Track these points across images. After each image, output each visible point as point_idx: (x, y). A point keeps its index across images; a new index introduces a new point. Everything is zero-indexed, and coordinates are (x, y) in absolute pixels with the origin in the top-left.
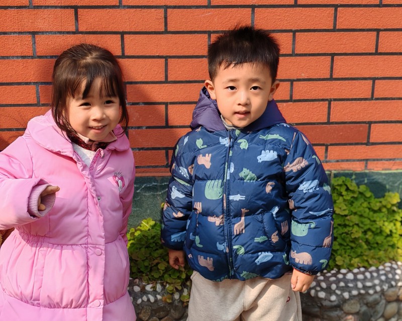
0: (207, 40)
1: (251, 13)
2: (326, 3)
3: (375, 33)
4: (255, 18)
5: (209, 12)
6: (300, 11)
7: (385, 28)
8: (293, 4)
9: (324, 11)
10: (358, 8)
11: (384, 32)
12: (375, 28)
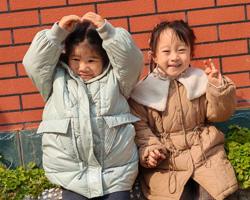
0: (10, 34)
1: (38, 13)
2: (88, 2)
3: (126, 19)
4: (42, 17)
5: (10, 16)
6: (71, 8)
7: (133, 15)
8: (66, 5)
9: (88, 7)
10: (111, 3)
11: (132, 18)
12: (125, 15)
